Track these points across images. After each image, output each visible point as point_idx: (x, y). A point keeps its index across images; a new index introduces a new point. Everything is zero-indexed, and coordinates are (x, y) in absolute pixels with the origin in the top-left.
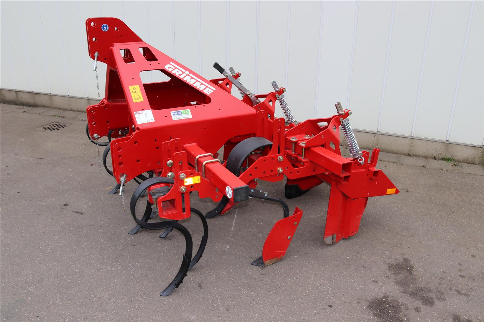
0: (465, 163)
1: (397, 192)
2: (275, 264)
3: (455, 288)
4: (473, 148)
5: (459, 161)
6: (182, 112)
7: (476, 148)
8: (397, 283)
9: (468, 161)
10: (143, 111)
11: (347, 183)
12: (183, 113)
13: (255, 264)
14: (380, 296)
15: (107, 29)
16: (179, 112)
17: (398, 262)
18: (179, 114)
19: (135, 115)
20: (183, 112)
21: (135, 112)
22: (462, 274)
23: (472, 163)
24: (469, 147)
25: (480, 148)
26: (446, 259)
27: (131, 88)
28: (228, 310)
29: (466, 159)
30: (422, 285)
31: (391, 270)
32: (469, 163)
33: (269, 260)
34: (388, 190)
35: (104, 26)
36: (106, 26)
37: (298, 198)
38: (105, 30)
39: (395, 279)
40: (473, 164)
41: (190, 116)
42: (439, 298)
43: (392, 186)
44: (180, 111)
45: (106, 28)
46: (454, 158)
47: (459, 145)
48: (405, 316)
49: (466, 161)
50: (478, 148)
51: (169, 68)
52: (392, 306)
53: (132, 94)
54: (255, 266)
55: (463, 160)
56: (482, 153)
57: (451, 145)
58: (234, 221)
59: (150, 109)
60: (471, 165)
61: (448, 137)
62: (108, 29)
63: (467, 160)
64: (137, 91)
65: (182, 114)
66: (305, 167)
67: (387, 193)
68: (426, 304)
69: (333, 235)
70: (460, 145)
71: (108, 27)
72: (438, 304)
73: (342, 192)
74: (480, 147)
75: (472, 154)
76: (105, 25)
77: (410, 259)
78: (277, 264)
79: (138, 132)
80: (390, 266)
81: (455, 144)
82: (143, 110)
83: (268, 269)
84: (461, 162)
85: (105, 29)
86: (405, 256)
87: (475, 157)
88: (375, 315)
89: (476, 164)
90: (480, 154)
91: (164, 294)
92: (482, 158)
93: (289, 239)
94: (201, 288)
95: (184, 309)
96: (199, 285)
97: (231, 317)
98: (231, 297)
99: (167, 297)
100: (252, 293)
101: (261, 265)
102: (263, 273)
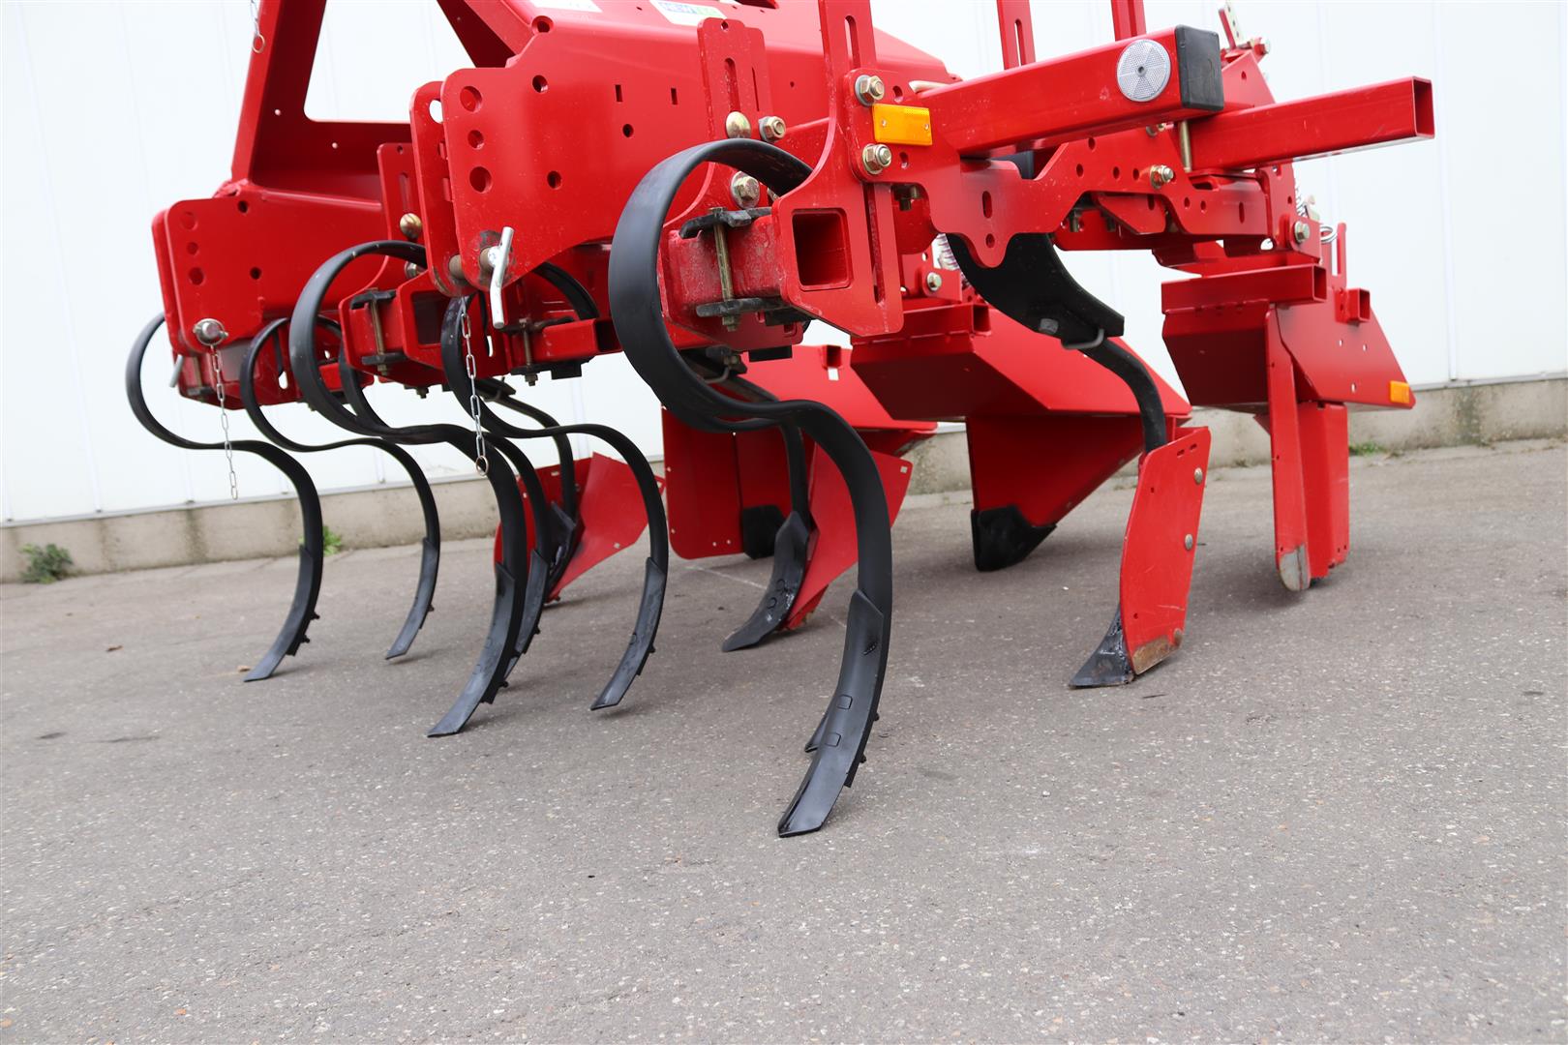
0: (1415, 449)
4: (1427, 394)
5: (1395, 446)
7: (1435, 394)
9: (1422, 442)
13: (1086, 683)
23: (1437, 445)
25: (1445, 392)
29: (1416, 434)
32: (1426, 447)
33: (1144, 644)
40: (1440, 446)
46: (1378, 442)
49: (1416, 443)
50: (1439, 392)
54: (1094, 689)
55: (1407, 442)
56: (1454, 405)
60: (1433, 451)
63: (1419, 438)
66: (1215, 190)
69: (1298, 547)
74: (1446, 388)
75: (1429, 416)
83: (1152, 683)
84: (1403, 447)
87: (1439, 423)
89: (1446, 446)
90: (1450, 410)
91: (800, 823)
92: (1461, 421)
93: (1189, 546)
94: (950, 778)
95: (947, 841)
96: (928, 774)
97: (1203, 804)
98: (1116, 767)
99: (819, 833)
100: (1190, 739)
101: (1115, 678)
102: (1149, 694)
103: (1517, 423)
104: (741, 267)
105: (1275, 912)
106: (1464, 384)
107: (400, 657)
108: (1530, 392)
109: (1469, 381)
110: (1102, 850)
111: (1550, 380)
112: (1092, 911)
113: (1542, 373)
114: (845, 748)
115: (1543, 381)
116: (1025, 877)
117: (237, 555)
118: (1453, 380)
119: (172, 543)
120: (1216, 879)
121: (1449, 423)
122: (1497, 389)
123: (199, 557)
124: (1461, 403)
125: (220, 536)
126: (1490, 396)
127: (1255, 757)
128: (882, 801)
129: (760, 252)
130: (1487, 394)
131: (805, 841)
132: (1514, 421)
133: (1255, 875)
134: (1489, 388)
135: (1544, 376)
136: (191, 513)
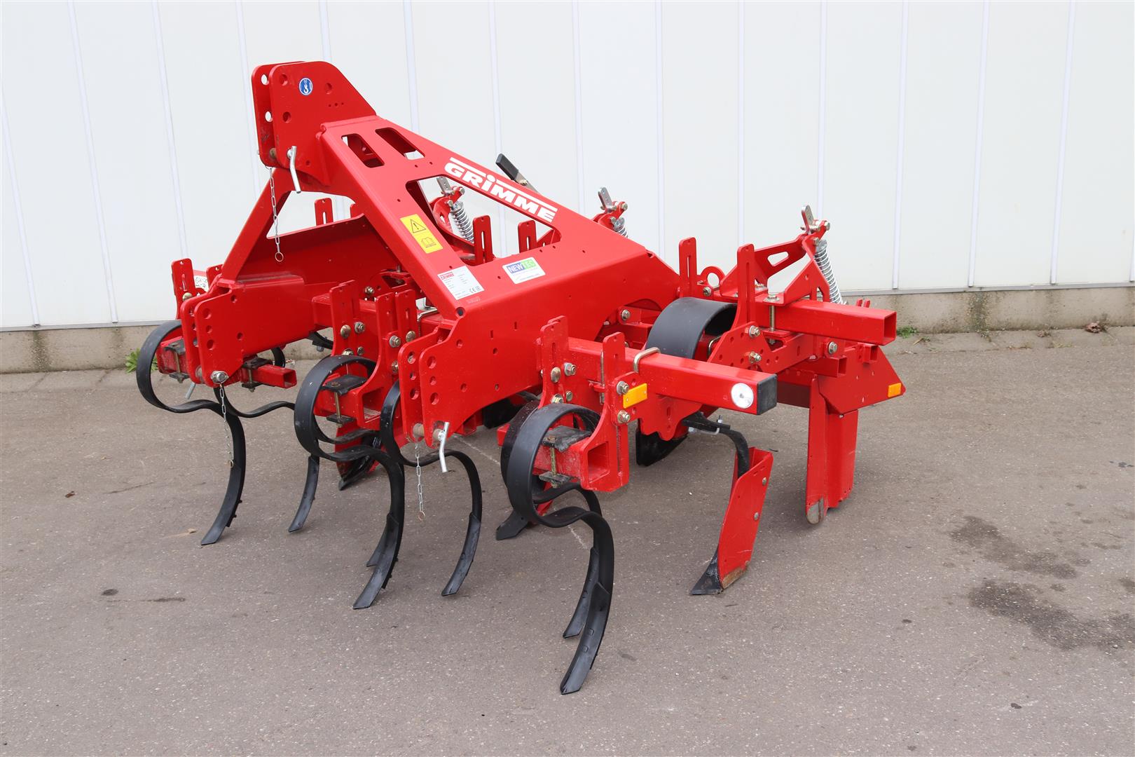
0: (939, 333)
1: (903, 390)
2: (739, 582)
3: (1090, 542)
4: (951, 295)
5: (925, 332)
6: (523, 264)
7: (957, 295)
8: (988, 557)
9: (944, 328)
10: (453, 271)
11: (844, 375)
12: (525, 267)
13: (699, 591)
14: (978, 584)
15: (309, 90)
16: (516, 264)
17: (962, 526)
18: (519, 270)
19: (444, 281)
20: (525, 264)
21: (439, 275)
22: (1085, 519)
23: (954, 331)
24: (943, 296)
25: (964, 294)
26: (1040, 502)
27: (406, 221)
28: (724, 678)
29: (941, 322)
30: (1035, 551)
31: (960, 541)
32: (947, 332)
33: (729, 573)
34: (890, 387)
35: (303, 84)
36: (308, 82)
37: (663, 460)
38: (307, 93)
39: (980, 553)
40: (957, 332)
41: (541, 273)
42: (1077, 563)
43: (896, 380)
44: (519, 264)
45: (307, 88)
46: (915, 325)
47: (921, 294)
48: (1046, 602)
49: (940, 329)
50: (960, 294)
51: (453, 170)
52: (1011, 593)
53: (413, 235)
54: (702, 597)
55: (934, 328)
56: (969, 304)
57: (905, 297)
58: (572, 531)
59: (463, 265)
60: (952, 335)
61: (896, 280)
62: (311, 89)
63: (943, 325)
64: (420, 228)
65: (524, 269)
66: (784, 346)
67: (889, 395)
68: (1065, 577)
69: (819, 501)
70: (923, 293)
71: (311, 84)
72: (1084, 572)
73: (826, 400)
74: (965, 292)
75: (951, 310)
76: (305, 80)
77: (977, 515)
78: (742, 580)
79: (462, 317)
80: (953, 536)
81: (912, 294)
82: (451, 267)
83: (732, 594)
84: (930, 333)
85: (306, 91)
86: (966, 513)
87: (958, 315)
88: (995, 613)
89: (962, 332)
90: (966, 307)
91: (569, 687)
92: (973, 315)
93: (756, 519)
94: (633, 660)
95: (635, 701)
96: (624, 656)
97: (744, 686)
98: (709, 658)
99: (578, 693)
100: (744, 640)
101: (712, 590)
102: (729, 603)
103: (1011, 319)
104: (562, 463)
105: (763, 748)
106: (978, 290)
107: (297, 530)
108: (1022, 297)
109: (981, 288)
110: (700, 710)
111: (1036, 290)
112: (694, 744)
113: (1032, 285)
114: (590, 653)
115: (1032, 290)
116: (669, 724)
117: (74, 367)
118: (970, 287)
119: (22, 355)
120: (744, 729)
121: (964, 317)
122: (1000, 295)
123: (43, 367)
124: (974, 303)
125: (60, 352)
126: (994, 299)
127: (771, 656)
128: (604, 673)
129: (571, 460)
130: (993, 298)
131: (573, 698)
132: (1008, 317)
133: (759, 729)
134: (995, 294)
135: (1032, 288)
136: (37, 334)
